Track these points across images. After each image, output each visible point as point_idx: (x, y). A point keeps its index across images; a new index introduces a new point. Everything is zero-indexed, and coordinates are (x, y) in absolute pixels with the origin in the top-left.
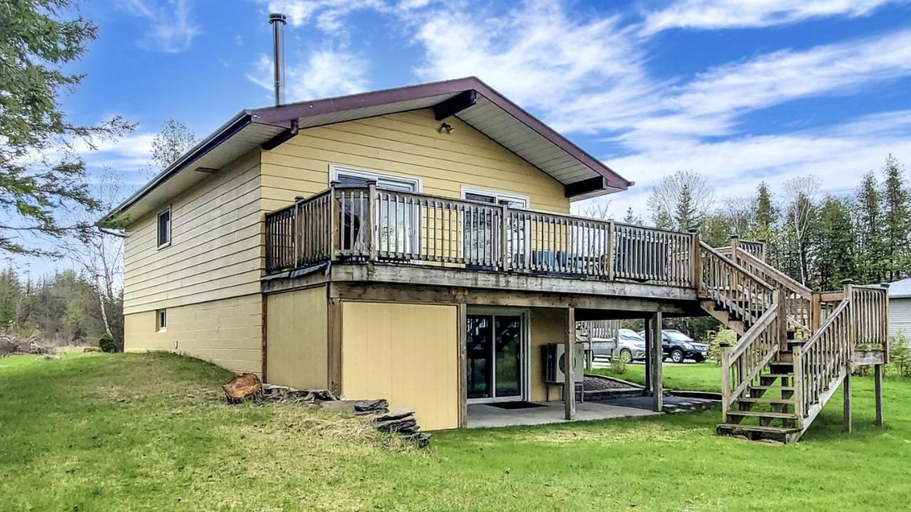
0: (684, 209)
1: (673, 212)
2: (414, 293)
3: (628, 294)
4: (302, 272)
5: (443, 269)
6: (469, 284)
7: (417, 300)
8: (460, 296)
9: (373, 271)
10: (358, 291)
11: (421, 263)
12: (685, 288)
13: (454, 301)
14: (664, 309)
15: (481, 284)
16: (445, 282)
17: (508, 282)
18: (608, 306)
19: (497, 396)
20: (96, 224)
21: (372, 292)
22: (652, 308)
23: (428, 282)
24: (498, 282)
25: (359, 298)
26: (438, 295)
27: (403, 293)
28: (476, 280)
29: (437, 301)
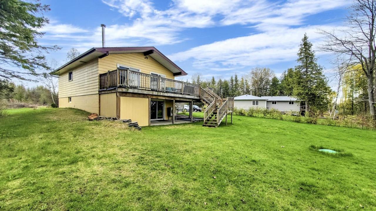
0: (198, 80)
1: (196, 81)
2: (139, 95)
3: (186, 97)
4: (110, 89)
5: (145, 90)
6: (151, 94)
7: (140, 97)
8: (149, 96)
9: (128, 90)
10: (124, 94)
11: (140, 88)
12: (198, 96)
13: (148, 97)
14: (193, 101)
15: (154, 94)
16: (146, 93)
17: (160, 94)
18: (182, 100)
19: (158, 118)
20: (50, 74)
21: (128, 95)
22: (191, 100)
23: (142, 93)
24: (158, 93)
25: (125, 96)
26: (144, 96)
27: (136, 95)
28: (153, 93)
29: (144, 97)
